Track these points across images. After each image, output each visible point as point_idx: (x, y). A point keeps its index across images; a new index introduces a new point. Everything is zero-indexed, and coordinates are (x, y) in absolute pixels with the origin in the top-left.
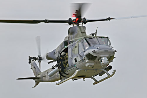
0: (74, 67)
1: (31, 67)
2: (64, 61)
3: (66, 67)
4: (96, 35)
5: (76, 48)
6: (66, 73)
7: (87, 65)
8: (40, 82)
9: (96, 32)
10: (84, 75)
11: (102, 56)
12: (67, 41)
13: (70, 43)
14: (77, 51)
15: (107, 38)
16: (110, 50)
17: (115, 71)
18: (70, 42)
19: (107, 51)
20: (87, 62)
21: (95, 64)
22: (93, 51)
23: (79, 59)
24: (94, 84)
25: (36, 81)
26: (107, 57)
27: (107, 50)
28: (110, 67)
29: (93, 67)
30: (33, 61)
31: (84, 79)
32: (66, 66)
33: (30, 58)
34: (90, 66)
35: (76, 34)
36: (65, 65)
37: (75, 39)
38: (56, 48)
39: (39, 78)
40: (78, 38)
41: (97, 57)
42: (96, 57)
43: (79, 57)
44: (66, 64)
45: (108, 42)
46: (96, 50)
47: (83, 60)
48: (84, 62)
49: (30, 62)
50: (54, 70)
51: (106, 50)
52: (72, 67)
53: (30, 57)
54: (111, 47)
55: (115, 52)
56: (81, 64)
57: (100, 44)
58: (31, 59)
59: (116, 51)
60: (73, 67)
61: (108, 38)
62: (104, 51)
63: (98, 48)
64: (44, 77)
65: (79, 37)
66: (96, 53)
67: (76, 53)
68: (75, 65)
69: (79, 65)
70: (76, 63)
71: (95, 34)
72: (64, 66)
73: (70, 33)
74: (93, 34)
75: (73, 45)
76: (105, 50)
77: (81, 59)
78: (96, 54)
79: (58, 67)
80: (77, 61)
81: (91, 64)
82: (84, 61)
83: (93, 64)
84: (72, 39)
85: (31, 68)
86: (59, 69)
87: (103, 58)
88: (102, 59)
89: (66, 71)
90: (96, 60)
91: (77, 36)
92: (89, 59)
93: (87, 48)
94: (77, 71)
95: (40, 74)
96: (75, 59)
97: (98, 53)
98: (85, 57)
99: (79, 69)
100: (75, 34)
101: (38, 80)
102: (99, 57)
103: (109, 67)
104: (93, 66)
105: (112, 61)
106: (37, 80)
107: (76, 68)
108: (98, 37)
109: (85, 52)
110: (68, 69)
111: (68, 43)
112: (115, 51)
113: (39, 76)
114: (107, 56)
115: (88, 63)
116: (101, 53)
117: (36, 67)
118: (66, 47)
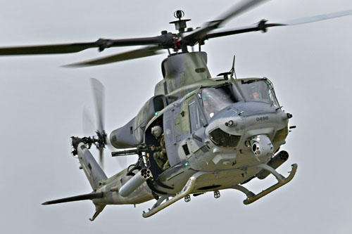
0: (185, 166)
1: (80, 165)
2: (158, 153)
3: (164, 168)
4: (234, 77)
5: (183, 116)
6: (167, 183)
7: (216, 160)
8: (107, 206)
9: (233, 69)
10: (216, 184)
11: (253, 132)
12: (162, 96)
13: (169, 100)
14: (188, 126)
15: (263, 82)
16: (273, 115)
17: (294, 167)
18: (169, 97)
19: (267, 118)
20: (217, 153)
21: (237, 155)
22: (227, 124)
23: (193, 147)
24: (246, 202)
25: (96, 204)
26: (268, 135)
27: (265, 116)
28: (284, 156)
29: (234, 164)
30: (83, 147)
31: (217, 195)
32: (163, 166)
33: (75, 142)
34: (225, 163)
35: (182, 74)
36: (162, 163)
37: (180, 90)
38: (136, 116)
39: (102, 195)
40: (187, 87)
41: (240, 136)
42: (237, 138)
43: (193, 142)
44: (162, 160)
45: (270, 91)
46: (236, 119)
47: (205, 149)
48: (207, 154)
49: (75, 153)
50: (133, 178)
51: (262, 116)
52: (178, 168)
53: (73, 137)
54: (276, 106)
55: (289, 118)
56: (201, 158)
57: (245, 101)
58: (78, 143)
59: (291, 116)
60: (181, 167)
61: (266, 79)
62: (258, 120)
63: (239, 115)
64: (114, 193)
65: (190, 84)
66: (236, 128)
67: (184, 129)
68: (185, 161)
69: (196, 160)
70: (188, 156)
71: (230, 73)
72: (160, 166)
73: (166, 74)
74: (225, 75)
75: (177, 109)
76: (259, 117)
77: (199, 145)
78: (237, 130)
79: (142, 172)
80: (190, 152)
81: (226, 157)
82: (208, 151)
83: (233, 157)
84: (172, 90)
85: (81, 168)
86: (145, 177)
87: (258, 139)
88: (255, 141)
89: (164, 180)
90: (240, 145)
91: (185, 81)
92: (219, 144)
93: (212, 115)
94: (193, 178)
95: (104, 184)
96: (185, 147)
97: (243, 127)
98: (209, 140)
99: (198, 171)
100: (180, 77)
101: (100, 200)
102: (247, 136)
103: (280, 154)
104: (233, 161)
105: (284, 143)
106: (98, 200)
107: (190, 169)
108: (239, 80)
109: (207, 125)
110: (170, 175)
111: (165, 103)
112: (289, 116)
113: (103, 189)
114: (268, 130)
115: (219, 156)
116: (252, 125)
117: (92, 165)
118: (158, 114)
